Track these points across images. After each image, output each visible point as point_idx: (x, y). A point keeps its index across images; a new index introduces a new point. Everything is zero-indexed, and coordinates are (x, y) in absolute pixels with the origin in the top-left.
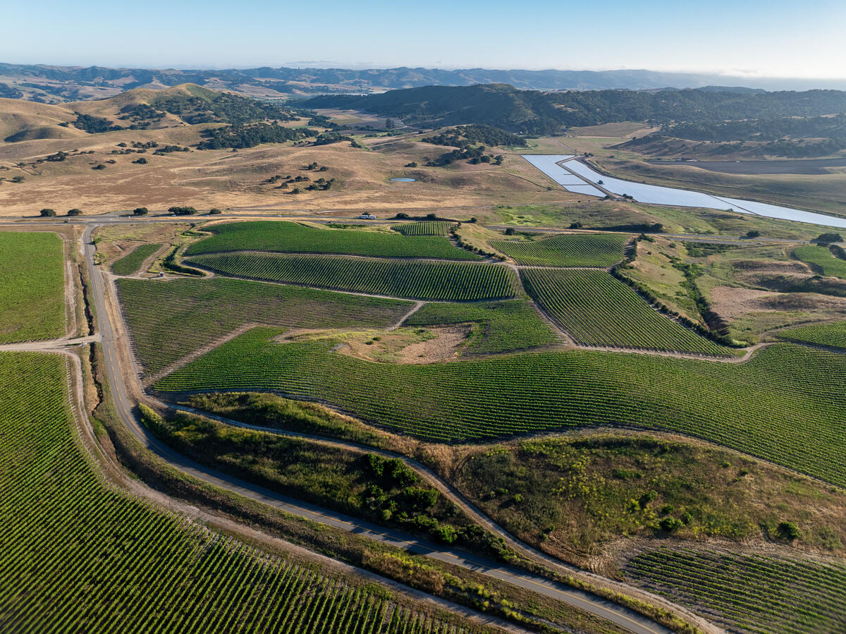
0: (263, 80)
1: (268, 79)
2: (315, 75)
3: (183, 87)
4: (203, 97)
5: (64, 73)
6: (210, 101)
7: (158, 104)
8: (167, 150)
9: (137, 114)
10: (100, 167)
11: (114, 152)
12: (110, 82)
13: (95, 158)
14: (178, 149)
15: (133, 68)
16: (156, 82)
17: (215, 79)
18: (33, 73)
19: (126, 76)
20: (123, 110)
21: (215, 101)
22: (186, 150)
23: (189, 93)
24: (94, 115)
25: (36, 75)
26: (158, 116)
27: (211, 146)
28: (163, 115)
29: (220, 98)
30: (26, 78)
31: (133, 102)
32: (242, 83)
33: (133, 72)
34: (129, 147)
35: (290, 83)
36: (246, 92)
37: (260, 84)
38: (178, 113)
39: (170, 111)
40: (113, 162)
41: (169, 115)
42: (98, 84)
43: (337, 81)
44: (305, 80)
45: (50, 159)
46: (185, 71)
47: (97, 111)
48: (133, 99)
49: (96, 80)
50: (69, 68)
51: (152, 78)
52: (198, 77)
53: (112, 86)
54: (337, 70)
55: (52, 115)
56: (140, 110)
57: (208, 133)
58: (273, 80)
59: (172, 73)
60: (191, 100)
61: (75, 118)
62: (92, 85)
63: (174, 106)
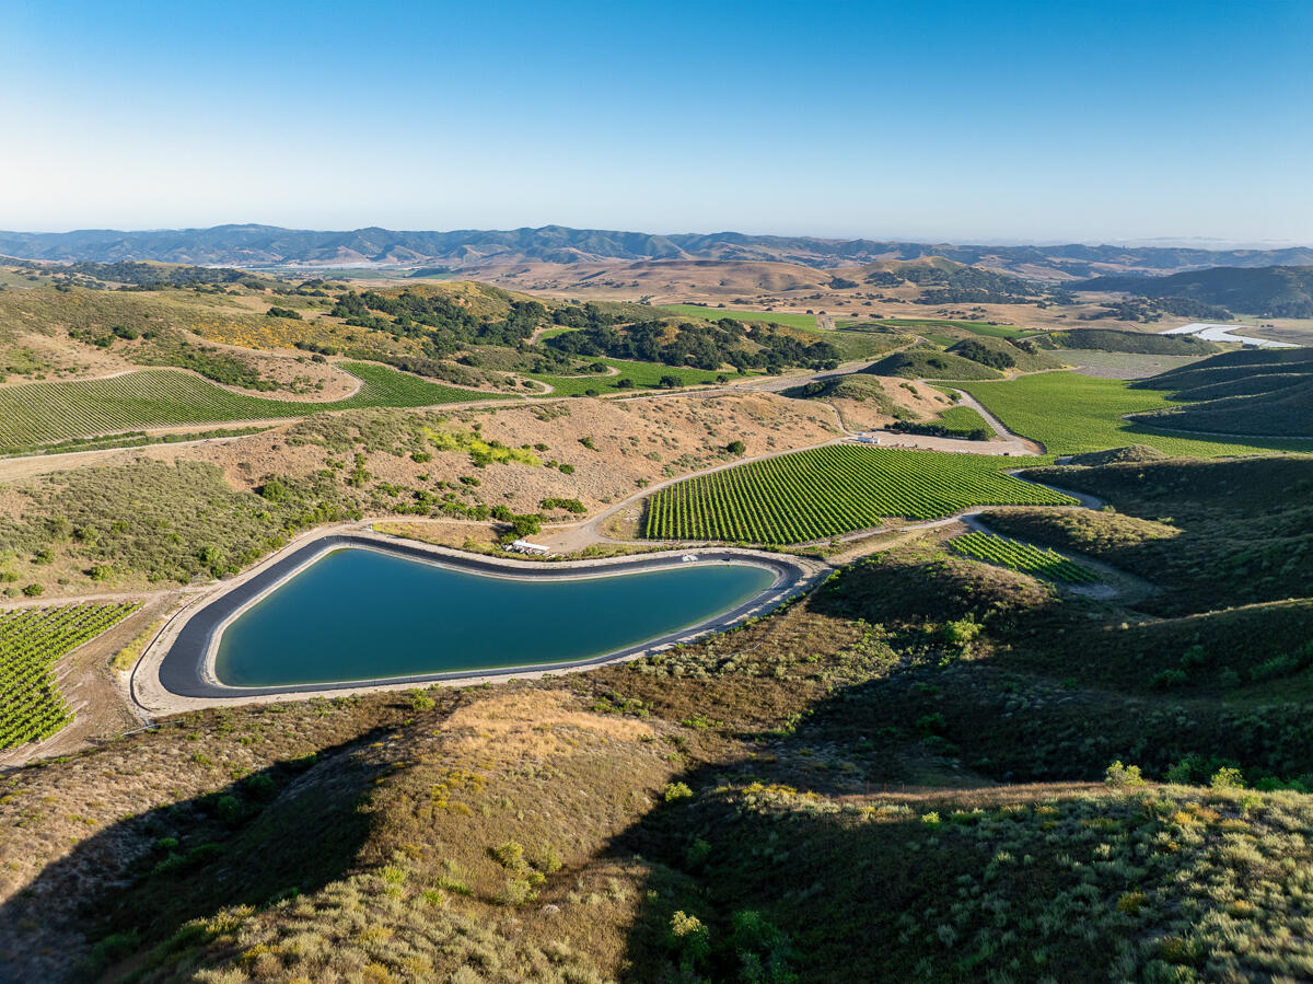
0: (1057, 260)
3: (928, 259)
4: (945, 269)
5: (828, 246)
6: (950, 273)
7: (901, 273)
8: (890, 300)
9: (881, 279)
10: (840, 304)
11: (852, 297)
12: (874, 258)
13: (838, 299)
14: (897, 301)
15: (902, 242)
18: (799, 246)
19: (892, 250)
20: (870, 277)
21: (955, 274)
22: (904, 302)
25: (801, 248)
26: (896, 282)
27: (925, 302)
28: (902, 282)
29: (962, 271)
30: (791, 251)
31: (880, 270)
32: (1023, 263)
33: (902, 247)
34: (863, 295)
35: (1094, 264)
37: (1050, 264)
38: (917, 281)
39: (909, 280)
41: (908, 283)
42: (860, 258)
43: (1174, 264)
45: (812, 297)
47: (849, 277)
48: (881, 268)
49: (859, 254)
50: (835, 241)
55: (814, 277)
56: (885, 277)
57: (928, 293)
59: (945, 248)
60: (932, 271)
61: (831, 280)
62: (852, 259)
63: (914, 275)
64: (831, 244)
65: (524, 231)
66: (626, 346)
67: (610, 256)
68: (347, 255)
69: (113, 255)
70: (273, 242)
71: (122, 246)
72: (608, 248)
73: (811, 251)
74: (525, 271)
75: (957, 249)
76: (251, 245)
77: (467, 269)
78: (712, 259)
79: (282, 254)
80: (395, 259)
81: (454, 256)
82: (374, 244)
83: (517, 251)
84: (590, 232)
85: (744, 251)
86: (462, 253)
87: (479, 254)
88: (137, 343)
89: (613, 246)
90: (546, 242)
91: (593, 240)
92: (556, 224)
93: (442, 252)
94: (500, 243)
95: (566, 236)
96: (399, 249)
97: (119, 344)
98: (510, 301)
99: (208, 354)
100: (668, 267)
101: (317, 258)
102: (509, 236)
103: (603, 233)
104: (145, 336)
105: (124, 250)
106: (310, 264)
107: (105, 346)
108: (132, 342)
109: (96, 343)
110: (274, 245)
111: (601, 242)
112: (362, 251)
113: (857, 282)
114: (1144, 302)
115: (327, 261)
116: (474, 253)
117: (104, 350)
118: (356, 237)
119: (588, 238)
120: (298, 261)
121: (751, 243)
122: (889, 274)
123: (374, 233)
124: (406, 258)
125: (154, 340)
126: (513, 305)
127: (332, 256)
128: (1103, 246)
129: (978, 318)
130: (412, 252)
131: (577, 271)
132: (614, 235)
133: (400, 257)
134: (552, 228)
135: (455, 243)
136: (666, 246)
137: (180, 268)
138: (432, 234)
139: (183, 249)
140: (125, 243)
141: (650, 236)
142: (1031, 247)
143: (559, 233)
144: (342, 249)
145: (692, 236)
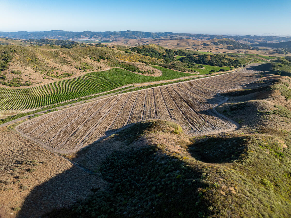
0: (246, 39)
1: (248, 39)
2: (265, 38)
3: (224, 39)
4: (229, 41)
6: (230, 42)
7: (219, 42)
8: (221, 48)
9: (214, 44)
12: (204, 38)
13: (210, 48)
14: (223, 49)
16: (215, 38)
17: (232, 38)
19: (208, 36)
20: (212, 43)
21: (231, 42)
22: (224, 49)
23: (226, 40)
24: (206, 43)
25: (187, 36)
26: (219, 44)
27: (229, 49)
28: (220, 44)
29: (232, 42)
30: (185, 36)
32: (239, 39)
33: (210, 36)
34: (215, 47)
35: (255, 40)
36: (240, 41)
37: (245, 40)
38: (222, 44)
39: (221, 43)
40: (213, 49)
43: (272, 40)
44: (261, 40)
46: (224, 36)
48: (214, 41)
49: (200, 37)
51: (214, 37)
52: (227, 37)
53: (204, 39)
54: (274, 37)
55: (199, 43)
56: (215, 43)
57: (229, 47)
58: (249, 39)
59: (220, 36)
60: (226, 41)
61: (203, 43)
63: (222, 42)
64: (193, 35)
65: (122, 32)
66: (200, 61)
67: (143, 37)
68: (83, 37)
69: (29, 37)
70: (65, 34)
71: (31, 35)
72: (142, 36)
73: (189, 36)
74: (128, 41)
75: (223, 36)
76: (60, 35)
77: (114, 41)
78: (168, 38)
79: (68, 37)
80: (94, 38)
81: (108, 38)
82: (88, 35)
83: (122, 36)
84: (137, 32)
85: (175, 36)
86: (109, 37)
87: (113, 37)
88: (106, 60)
89: (143, 35)
90: (128, 34)
91: (139, 34)
92: (129, 30)
93: (104, 37)
94: (117, 34)
95: (132, 33)
96: (95, 36)
97: (102, 61)
98: (164, 49)
99: (124, 64)
100: (163, 40)
101: (76, 38)
102: (118, 33)
103: (140, 32)
104: (107, 59)
105: (31, 36)
106: (75, 39)
107: (99, 61)
108: (105, 60)
109: (97, 60)
110: (66, 35)
111: (140, 34)
112: (86, 36)
113: (209, 44)
114: (283, 49)
115: (78, 39)
116: (112, 37)
117: (99, 62)
118: (84, 33)
119: (137, 33)
120: (72, 39)
121: (175, 35)
122: (216, 42)
123: (88, 32)
124: (97, 38)
125: (109, 59)
126: (166, 50)
127: (80, 37)
128: (255, 36)
129: (247, 53)
130: (98, 36)
131: (141, 41)
132: (143, 32)
133: (95, 38)
134: (129, 31)
135: (107, 34)
136: (155, 35)
137: (57, 40)
138: (101, 32)
139: (45, 36)
140: (31, 34)
141: (151, 33)
142: (238, 36)
143: (130, 32)
144: (82, 36)
145: (160, 33)
